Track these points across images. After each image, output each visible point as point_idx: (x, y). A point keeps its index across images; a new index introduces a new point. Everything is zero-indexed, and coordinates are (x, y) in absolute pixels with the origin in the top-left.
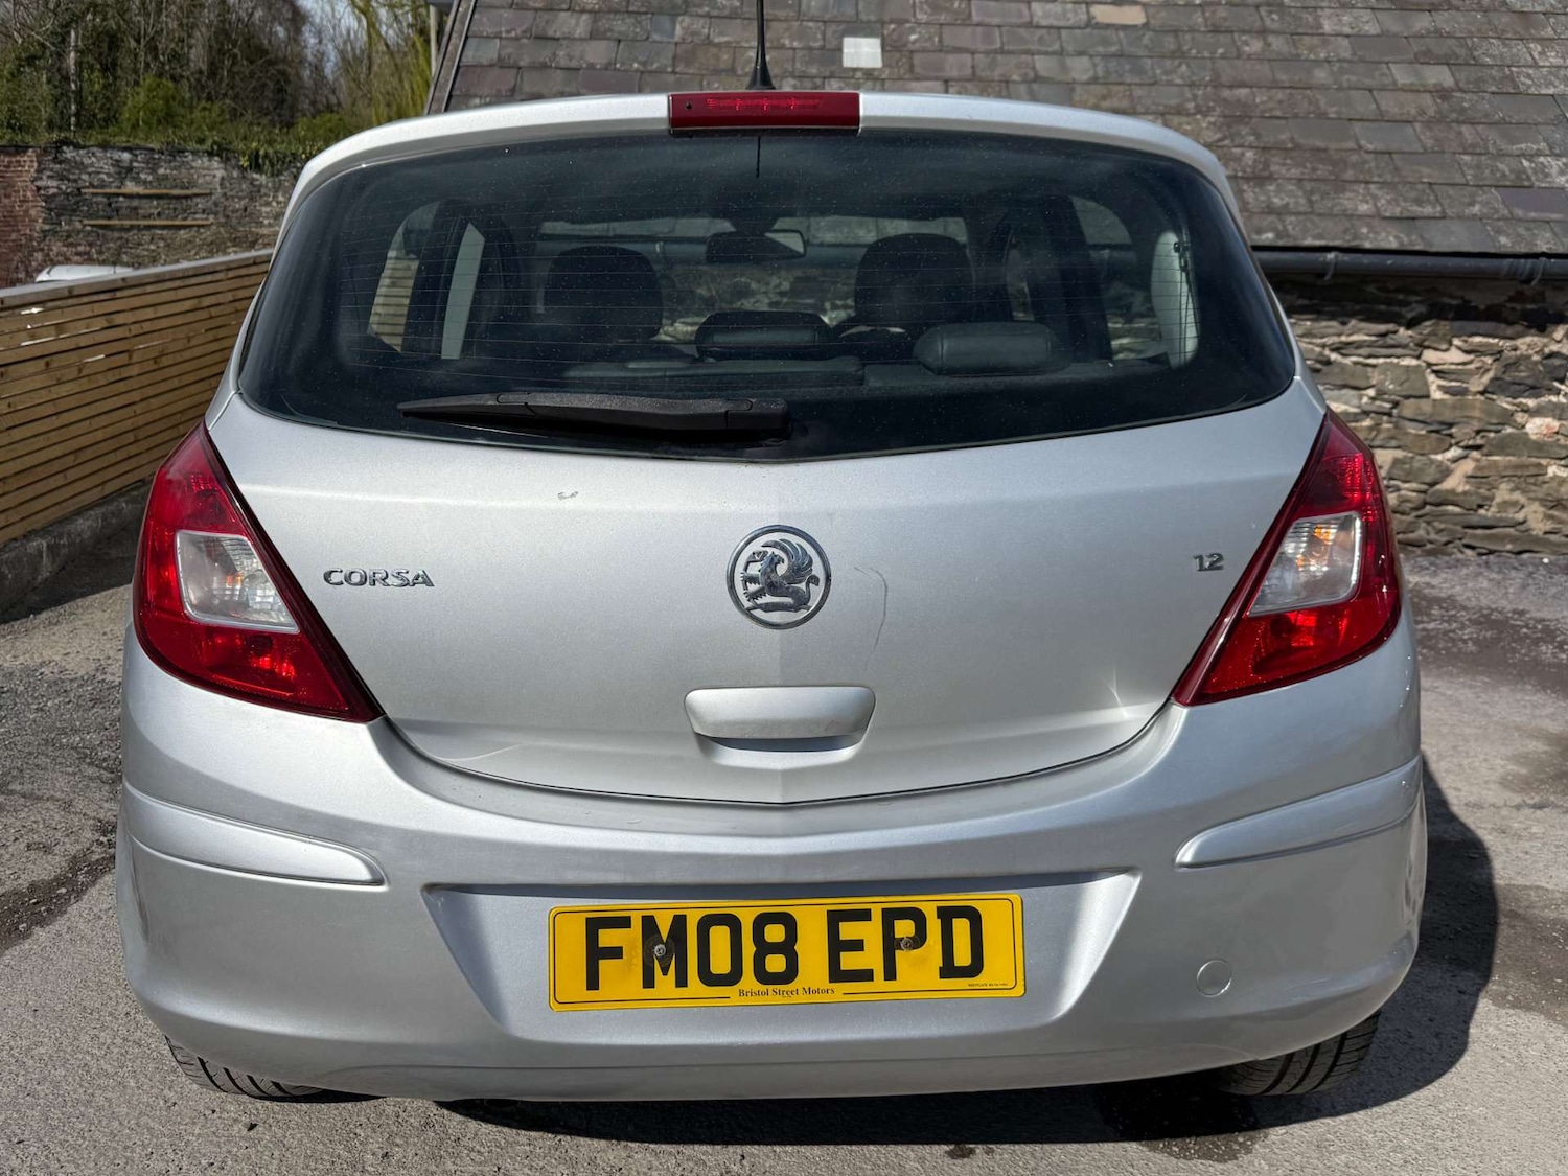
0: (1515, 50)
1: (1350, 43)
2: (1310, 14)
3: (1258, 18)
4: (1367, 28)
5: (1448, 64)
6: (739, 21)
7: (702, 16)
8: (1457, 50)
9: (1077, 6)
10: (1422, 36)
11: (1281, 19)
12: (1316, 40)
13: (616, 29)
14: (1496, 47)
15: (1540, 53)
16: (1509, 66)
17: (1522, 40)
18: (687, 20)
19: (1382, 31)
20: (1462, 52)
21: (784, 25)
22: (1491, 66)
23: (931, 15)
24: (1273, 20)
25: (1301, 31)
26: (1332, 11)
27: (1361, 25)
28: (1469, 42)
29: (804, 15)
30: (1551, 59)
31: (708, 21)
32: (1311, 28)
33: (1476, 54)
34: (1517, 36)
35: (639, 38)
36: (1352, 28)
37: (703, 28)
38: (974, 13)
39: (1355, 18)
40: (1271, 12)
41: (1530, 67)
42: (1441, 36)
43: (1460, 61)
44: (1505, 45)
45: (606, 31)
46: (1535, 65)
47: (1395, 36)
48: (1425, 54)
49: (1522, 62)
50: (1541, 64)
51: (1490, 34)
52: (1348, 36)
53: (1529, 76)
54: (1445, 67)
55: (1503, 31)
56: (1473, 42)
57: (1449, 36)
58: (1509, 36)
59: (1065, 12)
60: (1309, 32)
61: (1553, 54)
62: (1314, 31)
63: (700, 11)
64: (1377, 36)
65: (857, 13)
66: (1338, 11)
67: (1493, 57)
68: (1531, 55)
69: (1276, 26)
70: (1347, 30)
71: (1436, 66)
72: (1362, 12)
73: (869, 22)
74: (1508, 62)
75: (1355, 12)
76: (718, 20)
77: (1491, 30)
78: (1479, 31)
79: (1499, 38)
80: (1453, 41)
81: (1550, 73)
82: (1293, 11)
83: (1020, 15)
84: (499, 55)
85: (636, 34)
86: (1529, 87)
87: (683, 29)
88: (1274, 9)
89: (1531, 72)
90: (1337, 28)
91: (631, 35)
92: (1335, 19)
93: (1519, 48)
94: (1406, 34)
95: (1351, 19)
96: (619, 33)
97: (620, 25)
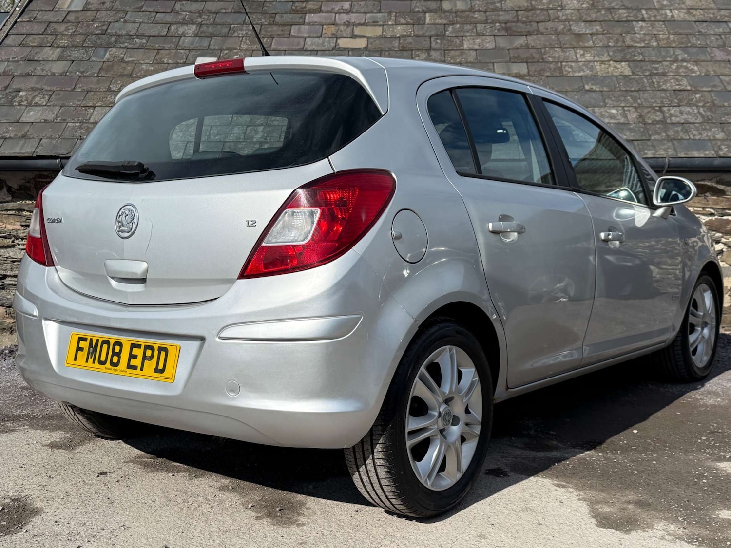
0: (568, 54)
1: (476, 53)
2: (459, 39)
3: (429, 42)
4: (487, 45)
5: (527, 63)
6: (143, 50)
7: (123, 48)
8: (535, 55)
9: (331, 39)
10: (517, 49)
11: (441, 42)
12: (458, 53)
13: (73, 55)
14: (558, 53)
15: (581, 55)
16: (561, 62)
17: (573, 48)
18: (114, 49)
19: (496, 47)
20: (537, 56)
21: (167, 52)
22: (551, 63)
23: (250, 45)
24: (437, 43)
25: (450, 48)
26: (471, 37)
27: (485, 44)
28: (543, 50)
29: (180, 46)
30: (587, 58)
31: (125, 50)
32: (457, 47)
33: (544, 56)
34: (572, 46)
35: (84, 59)
36: (479, 46)
37: (122, 54)
38: (273, 44)
39: (483, 40)
40: (437, 39)
41: (574, 62)
42: (529, 48)
43: (534, 61)
44: (563, 51)
45: (67, 56)
46: (577, 61)
47: (503, 49)
48: (515, 57)
49: (570, 59)
50: (580, 60)
51: (556, 46)
52: (476, 50)
53: (571, 67)
54: (525, 64)
55: (564, 44)
56: (545, 51)
57: (533, 47)
58: (567, 46)
59: (323, 42)
60: (455, 48)
61: (589, 55)
62: (458, 48)
63: (122, 46)
64: (492, 49)
65: (209, 46)
66: (474, 38)
67: (554, 57)
68: (576, 56)
69: (438, 46)
70: (476, 47)
71: (521, 64)
72: (487, 37)
73: (214, 49)
74: (561, 60)
75: (484, 37)
76: (131, 50)
77: (557, 44)
78: (550, 44)
79: (561, 47)
80: (535, 50)
81: (584, 65)
82: (449, 38)
83: (299, 44)
84: (5, 70)
85: (83, 57)
86: (569, 72)
87: (110, 54)
88: (439, 37)
89: (573, 64)
90: (471, 46)
91: (81, 58)
92: (471, 42)
93: (571, 52)
94: (509, 48)
95: (481, 41)
96: (74, 57)
97: (76, 54)
